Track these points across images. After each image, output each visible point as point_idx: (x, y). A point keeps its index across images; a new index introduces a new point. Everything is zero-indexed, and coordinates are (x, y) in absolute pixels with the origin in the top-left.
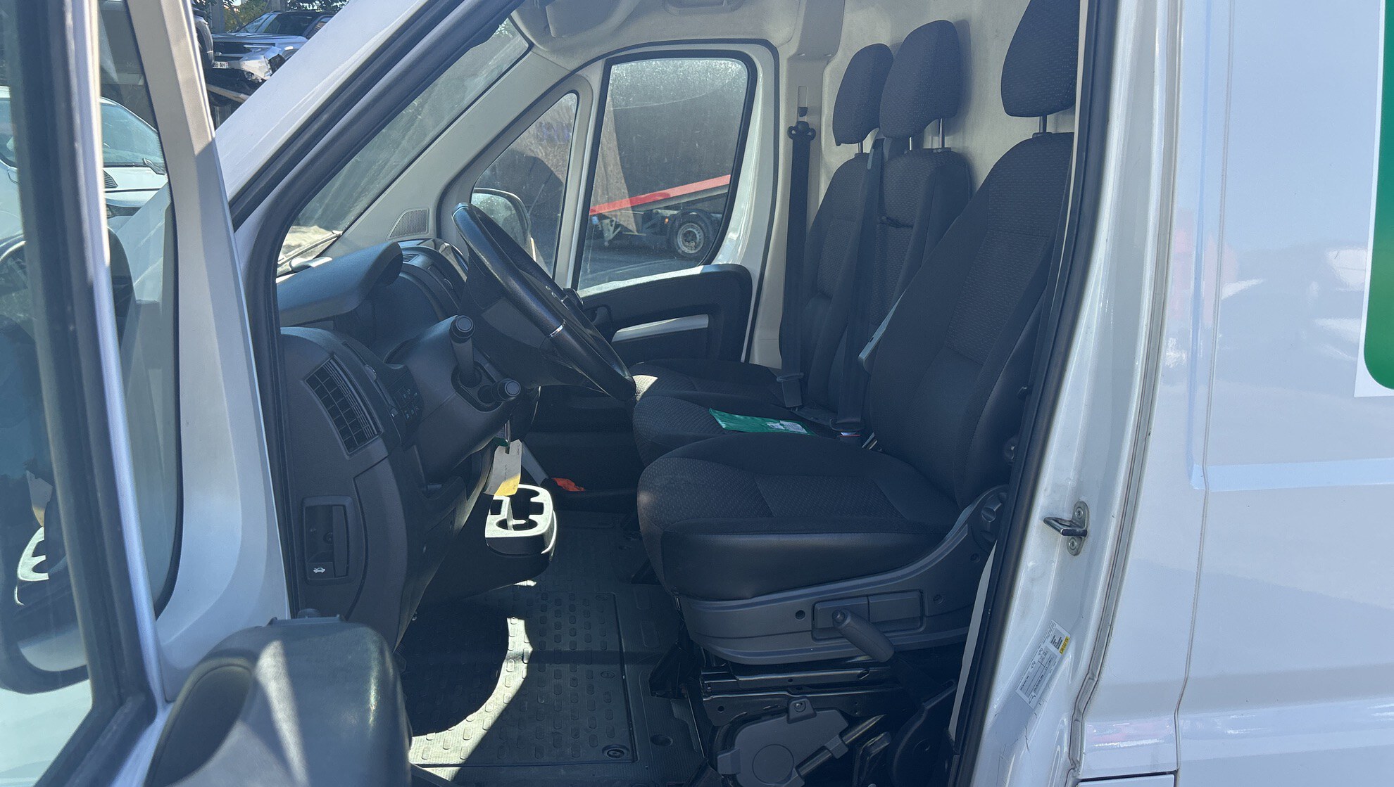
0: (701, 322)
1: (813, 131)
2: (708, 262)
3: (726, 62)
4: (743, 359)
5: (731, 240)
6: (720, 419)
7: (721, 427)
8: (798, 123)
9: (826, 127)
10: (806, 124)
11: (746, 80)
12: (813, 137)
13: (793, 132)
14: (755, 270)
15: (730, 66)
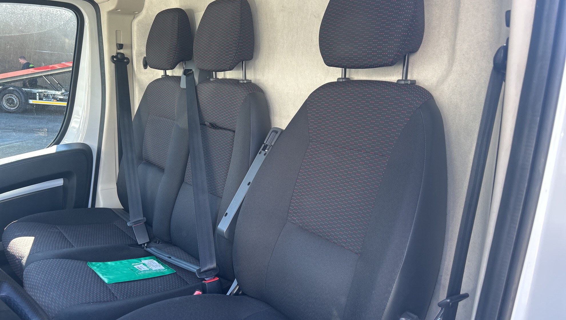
0: (59, 182)
1: (127, 59)
2: (57, 142)
3: (61, 10)
4: (90, 206)
5: (74, 128)
6: (99, 271)
7: (104, 282)
8: (118, 53)
9: (136, 57)
10: (123, 54)
11: (76, 23)
12: (128, 63)
13: (115, 59)
14: (94, 146)
15: (64, 13)
